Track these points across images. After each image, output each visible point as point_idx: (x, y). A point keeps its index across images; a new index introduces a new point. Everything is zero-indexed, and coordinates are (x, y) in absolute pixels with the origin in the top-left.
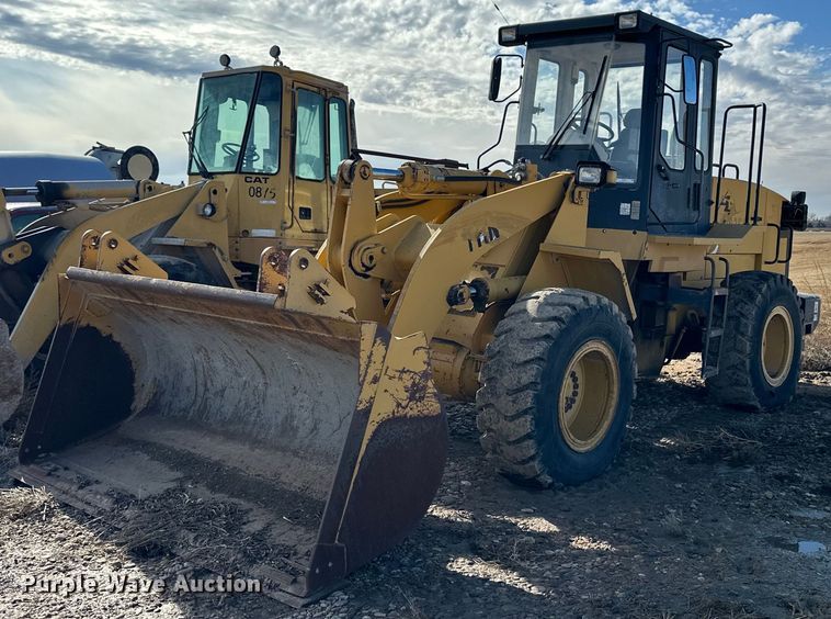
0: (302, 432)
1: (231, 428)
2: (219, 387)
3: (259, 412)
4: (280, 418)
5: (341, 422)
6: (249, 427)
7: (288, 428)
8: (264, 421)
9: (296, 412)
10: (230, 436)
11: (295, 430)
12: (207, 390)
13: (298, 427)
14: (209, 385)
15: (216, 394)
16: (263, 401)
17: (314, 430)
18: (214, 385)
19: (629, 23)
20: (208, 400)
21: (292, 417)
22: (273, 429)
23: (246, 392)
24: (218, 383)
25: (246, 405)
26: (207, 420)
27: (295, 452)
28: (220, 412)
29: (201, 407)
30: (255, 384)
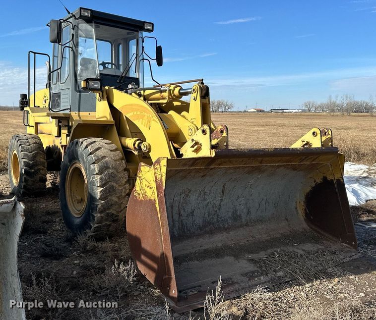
0: (244, 216)
1: (208, 229)
2: (190, 211)
3: (218, 215)
4: (230, 214)
5: (260, 204)
6: (216, 224)
7: (236, 217)
8: (223, 218)
9: (238, 208)
10: (211, 233)
11: (240, 216)
12: (180, 215)
13: (240, 215)
14: (182, 212)
15: (188, 215)
16: (219, 209)
17: (249, 212)
18: (186, 211)
19: (149, 28)
20: (183, 221)
21: (236, 211)
22: (229, 221)
23: (207, 208)
24: (189, 209)
25: (209, 214)
26: (190, 231)
27: (247, 225)
28: (195, 224)
29: (180, 226)
30: (215, 202)
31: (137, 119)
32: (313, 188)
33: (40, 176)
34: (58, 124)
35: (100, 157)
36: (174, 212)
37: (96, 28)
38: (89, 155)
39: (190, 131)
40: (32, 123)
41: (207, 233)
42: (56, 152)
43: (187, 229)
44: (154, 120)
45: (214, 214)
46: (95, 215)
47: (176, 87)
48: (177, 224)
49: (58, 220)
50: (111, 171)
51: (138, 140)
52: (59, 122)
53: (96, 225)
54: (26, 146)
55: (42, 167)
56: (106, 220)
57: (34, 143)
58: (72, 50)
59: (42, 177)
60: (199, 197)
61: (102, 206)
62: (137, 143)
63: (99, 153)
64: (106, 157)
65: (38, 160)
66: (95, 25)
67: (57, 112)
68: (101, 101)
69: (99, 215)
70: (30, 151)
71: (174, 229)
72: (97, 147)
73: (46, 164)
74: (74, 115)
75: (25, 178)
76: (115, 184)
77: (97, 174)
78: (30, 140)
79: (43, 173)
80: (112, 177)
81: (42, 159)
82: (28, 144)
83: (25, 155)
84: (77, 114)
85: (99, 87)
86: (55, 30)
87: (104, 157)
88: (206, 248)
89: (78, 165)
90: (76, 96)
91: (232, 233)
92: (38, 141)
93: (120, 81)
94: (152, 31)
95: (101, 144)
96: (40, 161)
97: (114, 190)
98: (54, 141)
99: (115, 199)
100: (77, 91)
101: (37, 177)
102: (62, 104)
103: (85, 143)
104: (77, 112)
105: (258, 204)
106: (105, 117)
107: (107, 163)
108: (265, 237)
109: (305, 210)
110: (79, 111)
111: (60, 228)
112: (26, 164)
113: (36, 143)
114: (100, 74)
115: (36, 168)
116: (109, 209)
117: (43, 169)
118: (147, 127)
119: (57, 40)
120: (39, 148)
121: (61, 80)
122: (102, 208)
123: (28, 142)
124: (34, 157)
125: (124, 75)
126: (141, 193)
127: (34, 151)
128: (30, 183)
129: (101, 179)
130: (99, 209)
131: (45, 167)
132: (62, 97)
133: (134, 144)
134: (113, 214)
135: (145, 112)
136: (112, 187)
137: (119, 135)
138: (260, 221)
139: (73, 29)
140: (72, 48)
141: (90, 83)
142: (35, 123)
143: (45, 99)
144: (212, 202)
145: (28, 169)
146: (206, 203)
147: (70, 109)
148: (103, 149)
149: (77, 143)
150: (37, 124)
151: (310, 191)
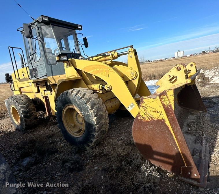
19: (80, 28)
31: (98, 73)
32: (181, 91)
33: (34, 116)
34: (37, 86)
35: (88, 99)
37: (53, 28)
38: (80, 99)
39: (132, 74)
40: (16, 88)
42: (39, 101)
44: (111, 71)
46: (94, 134)
47: (115, 52)
49: (58, 139)
50: (97, 106)
51: (101, 84)
52: (37, 84)
53: (95, 140)
54: (20, 102)
55: (33, 111)
56: (101, 135)
57: (25, 99)
58: (40, 41)
59: (35, 117)
61: (98, 128)
62: (101, 86)
63: (86, 96)
64: (91, 98)
65: (30, 108)
66: (52, 26)
67: (39, 78)
68: (68, 67)
69: (97, 134)
70: (24, 104)
72: (84, 93)
73: (35, 109)
74: (50, 78)
75: (25, 120)
76: (102, 113)
77: (90, 110)
78: (22, 98)
79: (35, 114)
80: (99, 109)
81: (32, 106)
82: (21, 100)
83: (21, 107)
84: (52, 78)
85: (67, 59)
86: (27, 30)
87: (90, 98)
89: (71, 106)
90: (49, 67)
92: (27, 97)
93: (72, 56)
94: (81, 29)
95: (84, 91)
96: (32, 108)
97: (102, 116)
98: (35, 96)
99: (103, 121)
100: (49, 65)
101: (32, 117)
102: (39, 74)
103: (75, 92)
104: (52, 77)
106: (74, 76)
107: (93, 101)
109: (178, 101)
110: (53, 75)
111: (64, 145)
112: (24, 112)
113: (26, 99)
114: (61, 53)
115: (30, 113)
116: (101, 128)
117: (34, 112)
118: (106, 76)
119: (30, 36)
120: (29, 101)
121: (35, 60)
122: (98, 129)
123: (21, 99)
124: (27, 107)
125: (73, 53)
126: (146, 116)
127: (26, 103)
128: (28, 122)
129: (94, 112)
130: (97, 130)
131: (35, 111)
132: (38, 70)
133: (99, 87)
134: (104, 130)
135: (103, 68)
136: (101, 115)
137: (86, 84)
139: (38, 29)
140: (40, 40)
141: (61, 57)
142: (19, 88)
143: (23, 74)
145: (25, 114)
147: (47, 76)
148: (87, 93)
149: (67, 93)
150: (20, 88)
151: (180, 92)
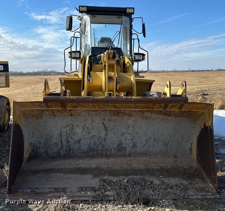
0: (128, 148)
2: (77, 139)
3: (103, 145)
4: (115, 146)
5: (147, 141)
6: (100, 151)
7: (120, 148)
8: (107, 148)
9: (123, 141)
10: (93, 157)
11: (125, 149)
12: (68, 141)
13: (125, 147)
14: (70, 140)
15: (75, 142)
16: (105, 141)
17: (134, 146)
18: (74, 139)
20: (71, 146)
21: (122, 144)
22: (113, 150)
23: (93, 139)
24: (76, 138)
25: (95, 144)
26: (74, 153)
27: (130, 155)
28: (80, 149)
29: (67, 149)
30: (100, 135)
36: (63, 139)
41: (88, 156)
43: (73, 152)
45: (100, 144)
48: (65, 147)
60: (84, 130)
71: (62, 151)
86: (68, 22)
88: (81, 166)
91: (111, 160)
105: (145, 140)
108: (142, 167)
138: (145, 154)
144: (97, 135)
146: (91, 135)
